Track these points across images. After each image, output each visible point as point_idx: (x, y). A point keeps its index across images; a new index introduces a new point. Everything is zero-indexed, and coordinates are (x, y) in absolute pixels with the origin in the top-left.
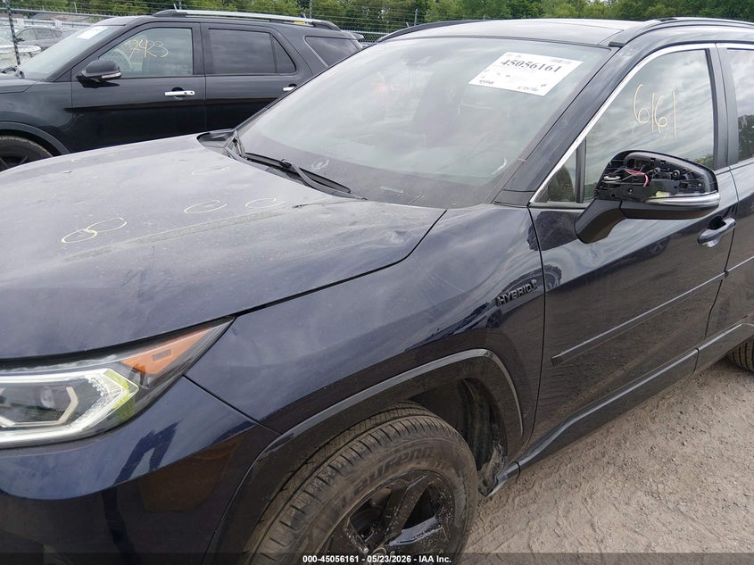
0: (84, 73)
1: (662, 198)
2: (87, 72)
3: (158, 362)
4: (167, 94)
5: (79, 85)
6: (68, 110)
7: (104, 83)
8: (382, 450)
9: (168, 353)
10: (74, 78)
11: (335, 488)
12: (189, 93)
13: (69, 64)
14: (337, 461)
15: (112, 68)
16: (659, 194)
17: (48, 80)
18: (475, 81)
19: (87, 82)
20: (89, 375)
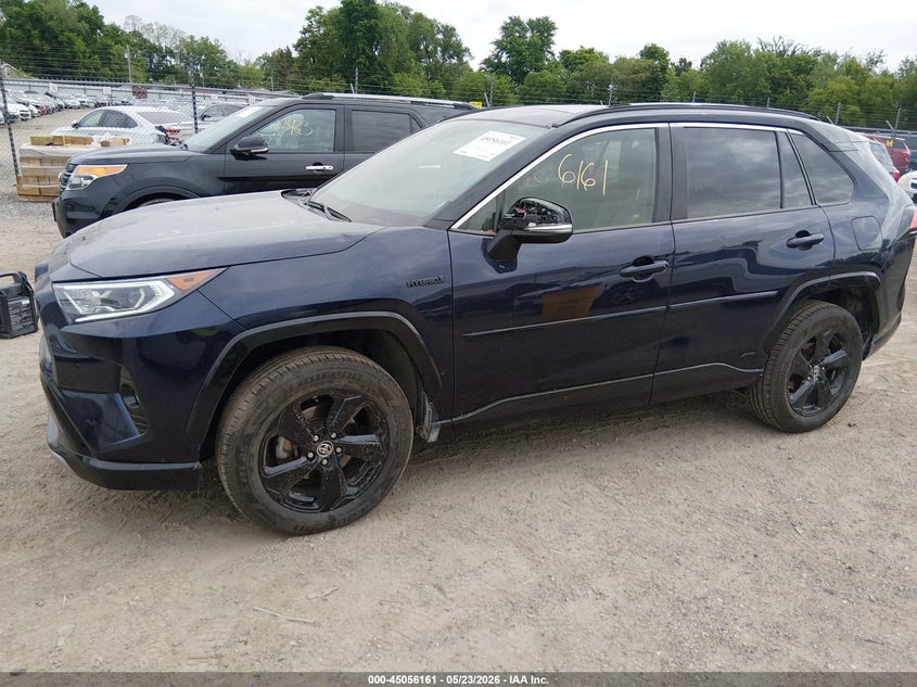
0: (236, 147)
1: (532, 227)
2: (240, 146)
3: (187, 283)
4: (308, 168)
5: (232, 157)
6: (221, 178)
7: (253, 157)
8: (321, 365)
9: (192, 279)
10: (228, 151)
11: (285, 378)
12: (327, 167)
13: (225, 138)
14: (291, 365)
15: (261, 144)
16: (531, 224)
17: (206, 152)
18: (457, 152)
19: (238, 155)
20: (150, 284)
